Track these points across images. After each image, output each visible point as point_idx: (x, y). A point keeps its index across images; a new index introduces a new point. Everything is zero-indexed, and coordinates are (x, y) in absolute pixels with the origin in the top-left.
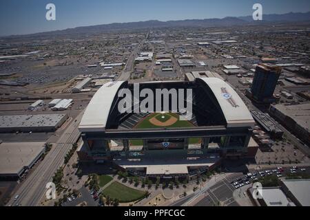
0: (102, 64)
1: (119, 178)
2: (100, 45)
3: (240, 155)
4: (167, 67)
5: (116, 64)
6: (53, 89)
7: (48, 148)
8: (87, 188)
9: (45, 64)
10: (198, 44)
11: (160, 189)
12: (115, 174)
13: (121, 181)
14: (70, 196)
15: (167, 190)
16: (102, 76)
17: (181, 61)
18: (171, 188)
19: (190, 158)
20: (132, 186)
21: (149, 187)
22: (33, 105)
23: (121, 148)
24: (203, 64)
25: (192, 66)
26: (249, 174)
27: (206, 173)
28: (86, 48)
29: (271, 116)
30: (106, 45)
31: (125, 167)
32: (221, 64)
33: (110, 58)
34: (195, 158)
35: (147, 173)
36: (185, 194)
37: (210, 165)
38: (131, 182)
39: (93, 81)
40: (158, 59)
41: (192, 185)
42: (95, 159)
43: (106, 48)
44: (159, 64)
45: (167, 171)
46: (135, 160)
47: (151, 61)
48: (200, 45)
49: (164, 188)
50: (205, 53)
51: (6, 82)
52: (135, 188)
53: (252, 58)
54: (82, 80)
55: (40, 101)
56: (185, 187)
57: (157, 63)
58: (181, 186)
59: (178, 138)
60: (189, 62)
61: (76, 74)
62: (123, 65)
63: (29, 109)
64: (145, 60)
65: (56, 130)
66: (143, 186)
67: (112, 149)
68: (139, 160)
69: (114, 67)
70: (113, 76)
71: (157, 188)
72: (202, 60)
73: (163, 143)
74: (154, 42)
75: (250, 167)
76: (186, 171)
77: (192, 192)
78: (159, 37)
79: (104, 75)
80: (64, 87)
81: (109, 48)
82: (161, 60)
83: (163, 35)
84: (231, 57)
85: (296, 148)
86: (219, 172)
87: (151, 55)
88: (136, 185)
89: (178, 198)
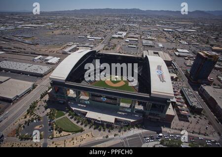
0: (89, 37)
1: (69, 115)
2: (92, 23)
3: (159, 118)
4: (132, 45)
5: (97, 38)
6: (52, 49)
7: (34, 87)
8: (48, 116)
9: (53, 32)
10: (164, 30)
11: (92, 129)
12: (67, 112)
13: (69, 117)
14: (36, 119)
15: (97, 130)
16: (85, 45)
17: (144, 41)
18: (100, 130)
19: (120, 113)
20: (75, 122)
21: (86, 126)
22: (36, 58)
23: (75, 96)
24: (162, 46)
25: (151, 46)
26: (161, 135)
27: (129, 126)
28: (82, 24)
29: (200, 94)
30: (96, 24)
31: (74, 109)
32: (175, 47)
33: (95, 33)
34: (124, 114)
35: (86, 116)
36: (107, 137)
37: (132, 121)
38: (75, 120)
39: (78, 48)
40: (128, 37)
41: (116, 131)
42: (58, 99)
43: (96, 25)
44: (128, 42)
45: (99, 118)
46: (82, 105)
47: (123, 39)
48: (166, 31)
49: (94, 129)
50: (166, 38)
51: (27, 41)
52: (76, 124)
53: (204, 45)
54: (71, 46)
55: (41, 56)
56: (109, 131)
57: (126, 41)
58: (107, 130)
59: (113, 96)
60: (150, 43)
61: (69, 41)
62: (102, 39)
63: (33, 60)
64: (119, 38)
65: (43, 76)
66: (82, 124)
67: (69, 95)
68: (85, 106)
69: (95, 39)
70: (92, 46)
71: (90, 128)
72: (162, 42)
73: (102, 98)
74: (131, 25)
75: (164, 129)
76: (113, 121)
77: (113, 136)
78: (135, 22)
79: (86, 45)
80: (58, 49)
81: (98, 26)
82: (130, 39)
83: (140, 20)
84: (186, 43)
85: (210, 123)
86: (138, 128)
87: (124, 34)
88: (78, 123)
89: (101, 138)
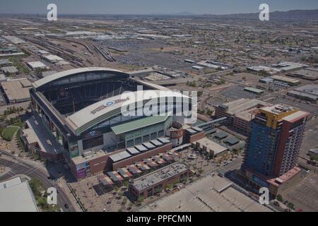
9: (162, 49)
15: (17, 146)
21: (16, 139)
27: (40, 156)
36: (13, 153)
37: (43, 150)
41: (25, 154)
64: (264, 73)
89: (9, 151)
